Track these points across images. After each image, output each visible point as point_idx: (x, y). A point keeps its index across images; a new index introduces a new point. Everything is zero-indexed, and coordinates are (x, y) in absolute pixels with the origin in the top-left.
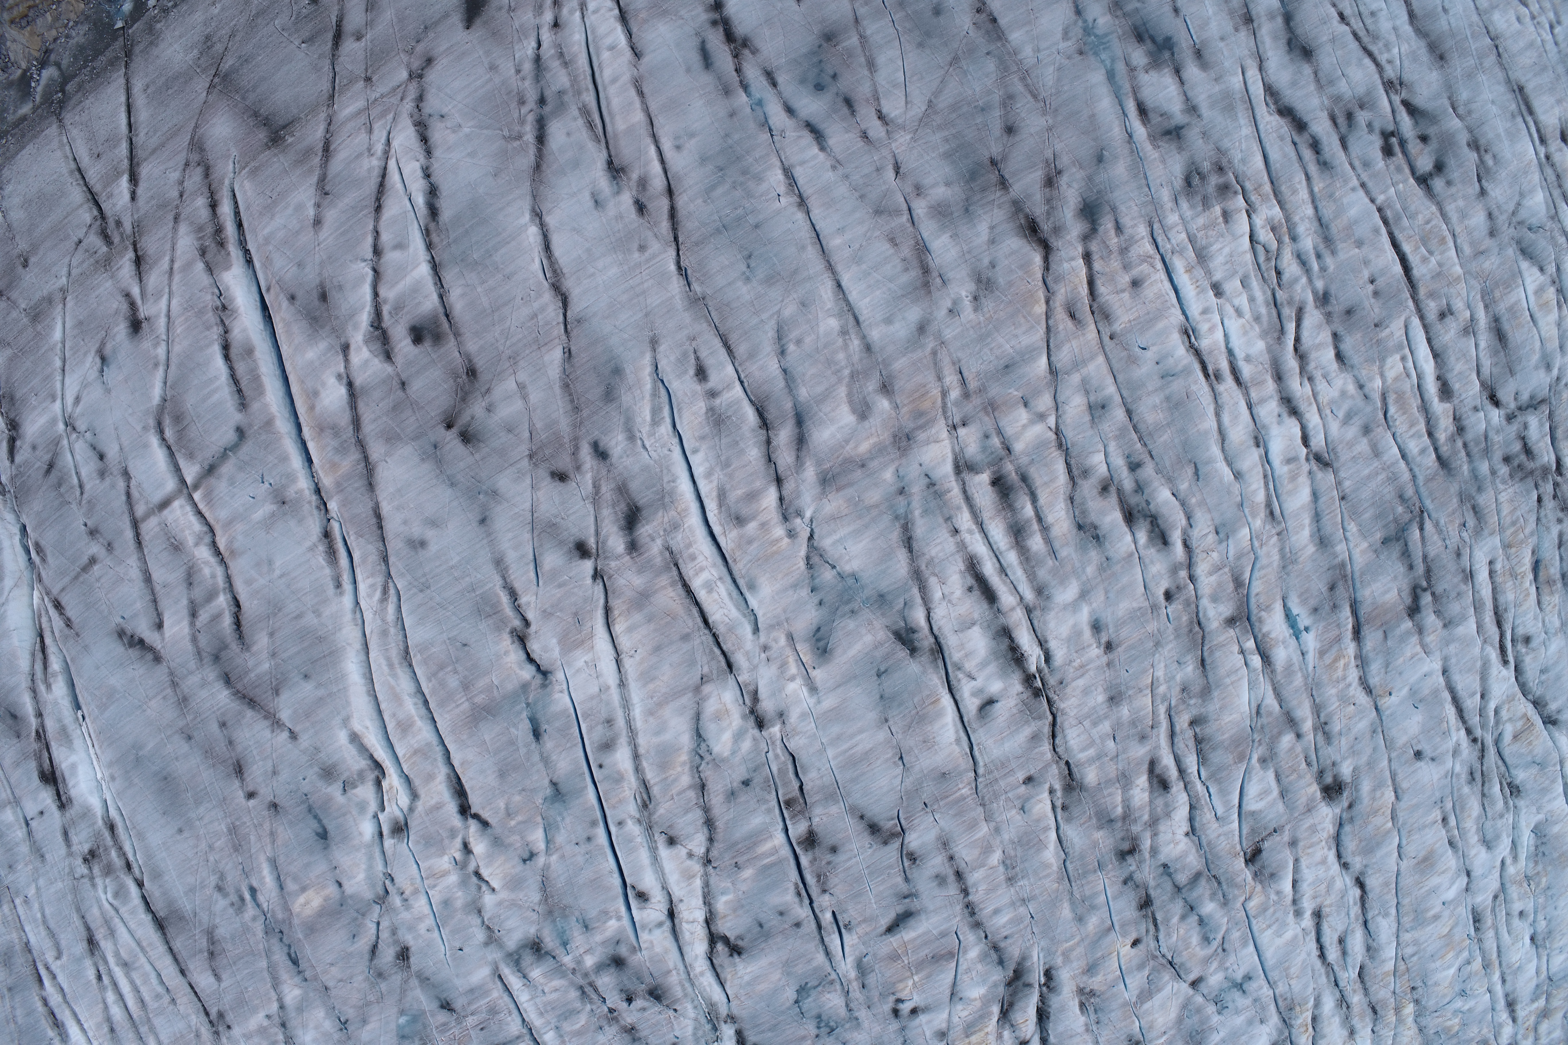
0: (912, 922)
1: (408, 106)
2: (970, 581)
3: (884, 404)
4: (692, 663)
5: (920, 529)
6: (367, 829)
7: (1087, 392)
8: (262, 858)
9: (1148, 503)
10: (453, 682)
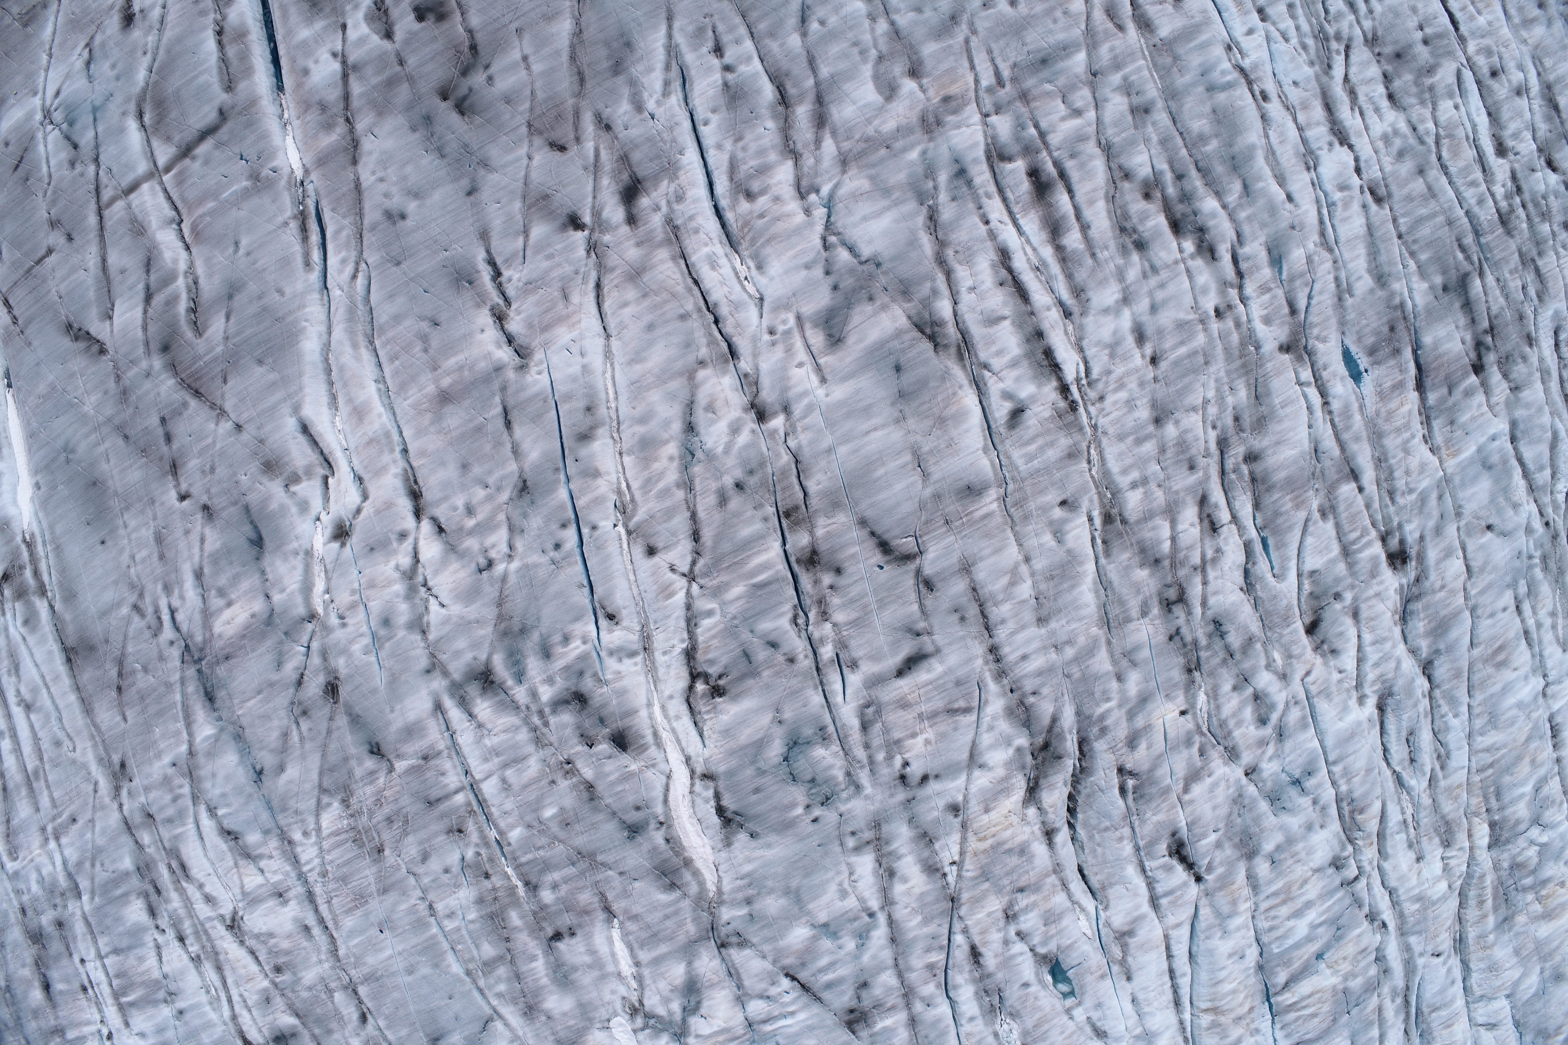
0: (924, 664)
2: (1001, 274)
3: (911, 86)
4: (688, 345)
5: (947, 213)
7: (1129, 94)
8: (188, 570)
9: (1195, 213)
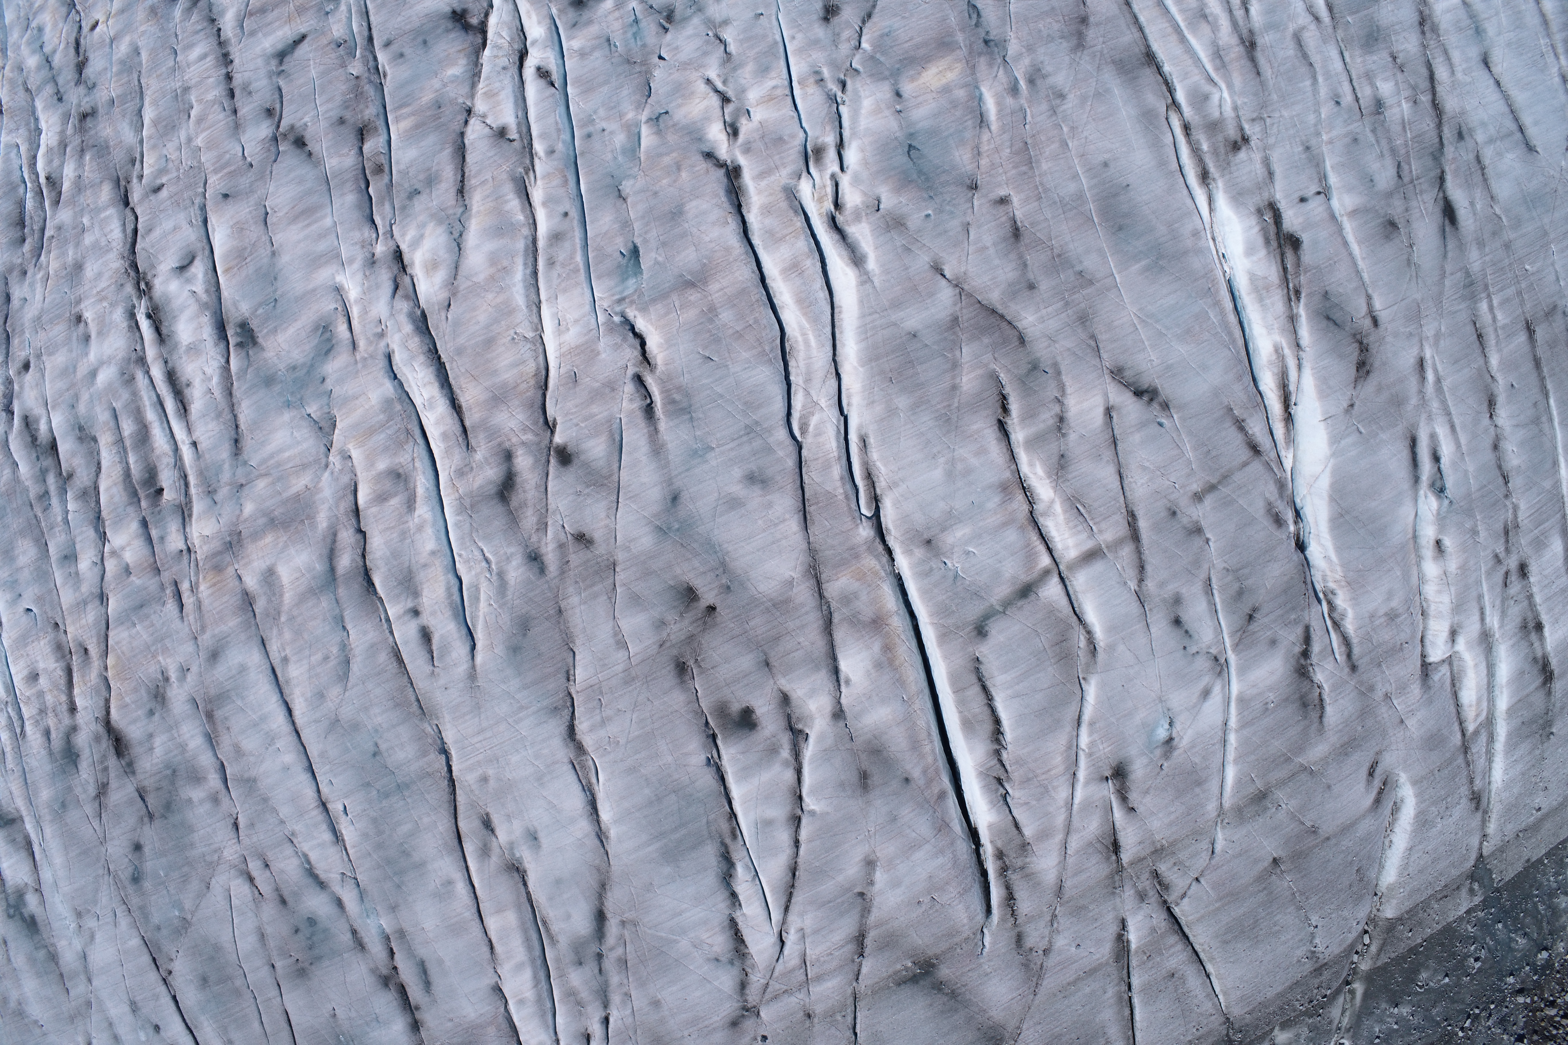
0: (280, 46)
1: (757, 979)
2: (187, 392)
3: (251, 582)
4: (457, 324)
5: (225, 450)
6: (852, 156)
7: (77, 573)
8: (994, 127)
9: (38, 458)
10: (726, 316)
